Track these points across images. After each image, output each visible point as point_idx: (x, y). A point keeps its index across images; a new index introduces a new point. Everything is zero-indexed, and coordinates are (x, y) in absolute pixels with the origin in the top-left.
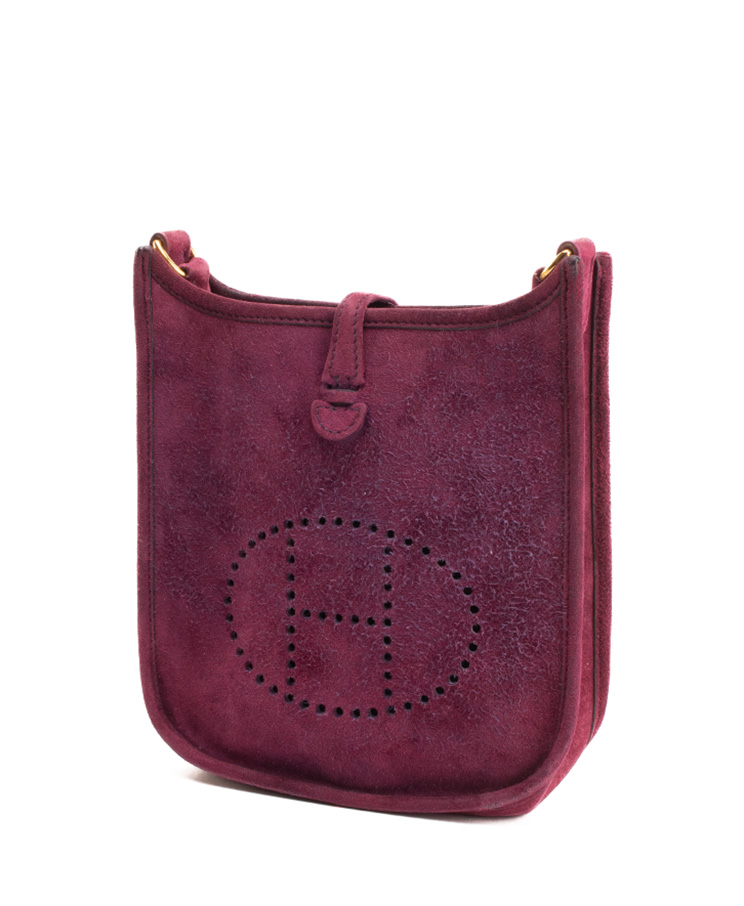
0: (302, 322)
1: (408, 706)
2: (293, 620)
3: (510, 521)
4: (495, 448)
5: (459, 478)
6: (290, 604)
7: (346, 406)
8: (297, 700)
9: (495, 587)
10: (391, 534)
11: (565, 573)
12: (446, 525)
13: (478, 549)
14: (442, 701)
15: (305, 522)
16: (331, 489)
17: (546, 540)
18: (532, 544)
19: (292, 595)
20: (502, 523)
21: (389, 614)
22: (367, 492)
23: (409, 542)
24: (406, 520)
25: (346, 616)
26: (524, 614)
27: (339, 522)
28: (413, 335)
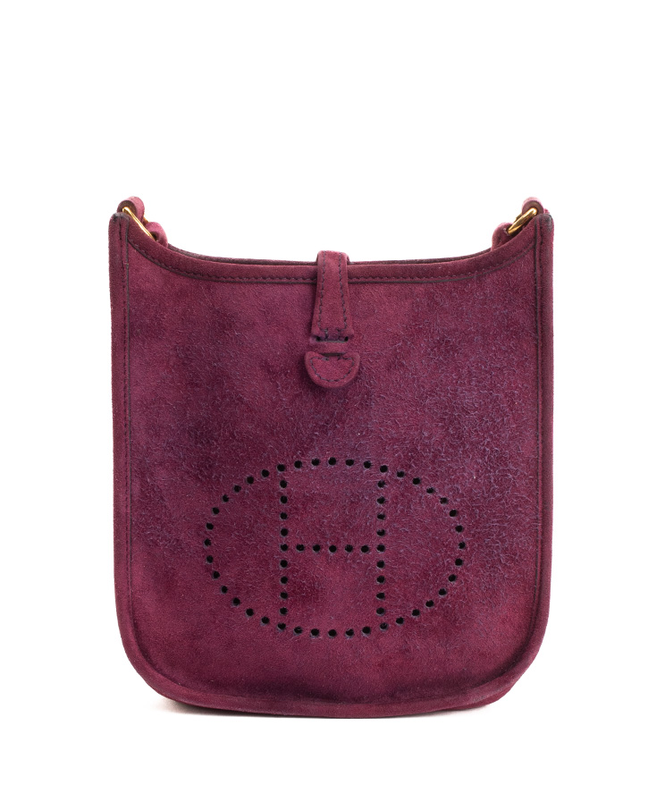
0: (285, 280)
1: (400, 621)
2: (286, 555)
3: (491, 448)
4: (476, 386)
5: (446, 414)
6: (284, 540)
7: (339, 356)
8: (291, 628)
9: (478, 507)
10: (384, 469)
11: (539, 489)
12: (435, 456)
13: (463, 476)
14: (432, 613)
15: (298, 464)
16: (326, 433)
17: (523, 462)
18: (511, 466)
19: (285, 532)
20: (484, 450)
21: (382, 540)
22: (362, 432)
23: (400, 474)
24: (399, 456)
25: (341, 547)
26: (504, 528)
27: (333, 461)
28: (397, 288)
